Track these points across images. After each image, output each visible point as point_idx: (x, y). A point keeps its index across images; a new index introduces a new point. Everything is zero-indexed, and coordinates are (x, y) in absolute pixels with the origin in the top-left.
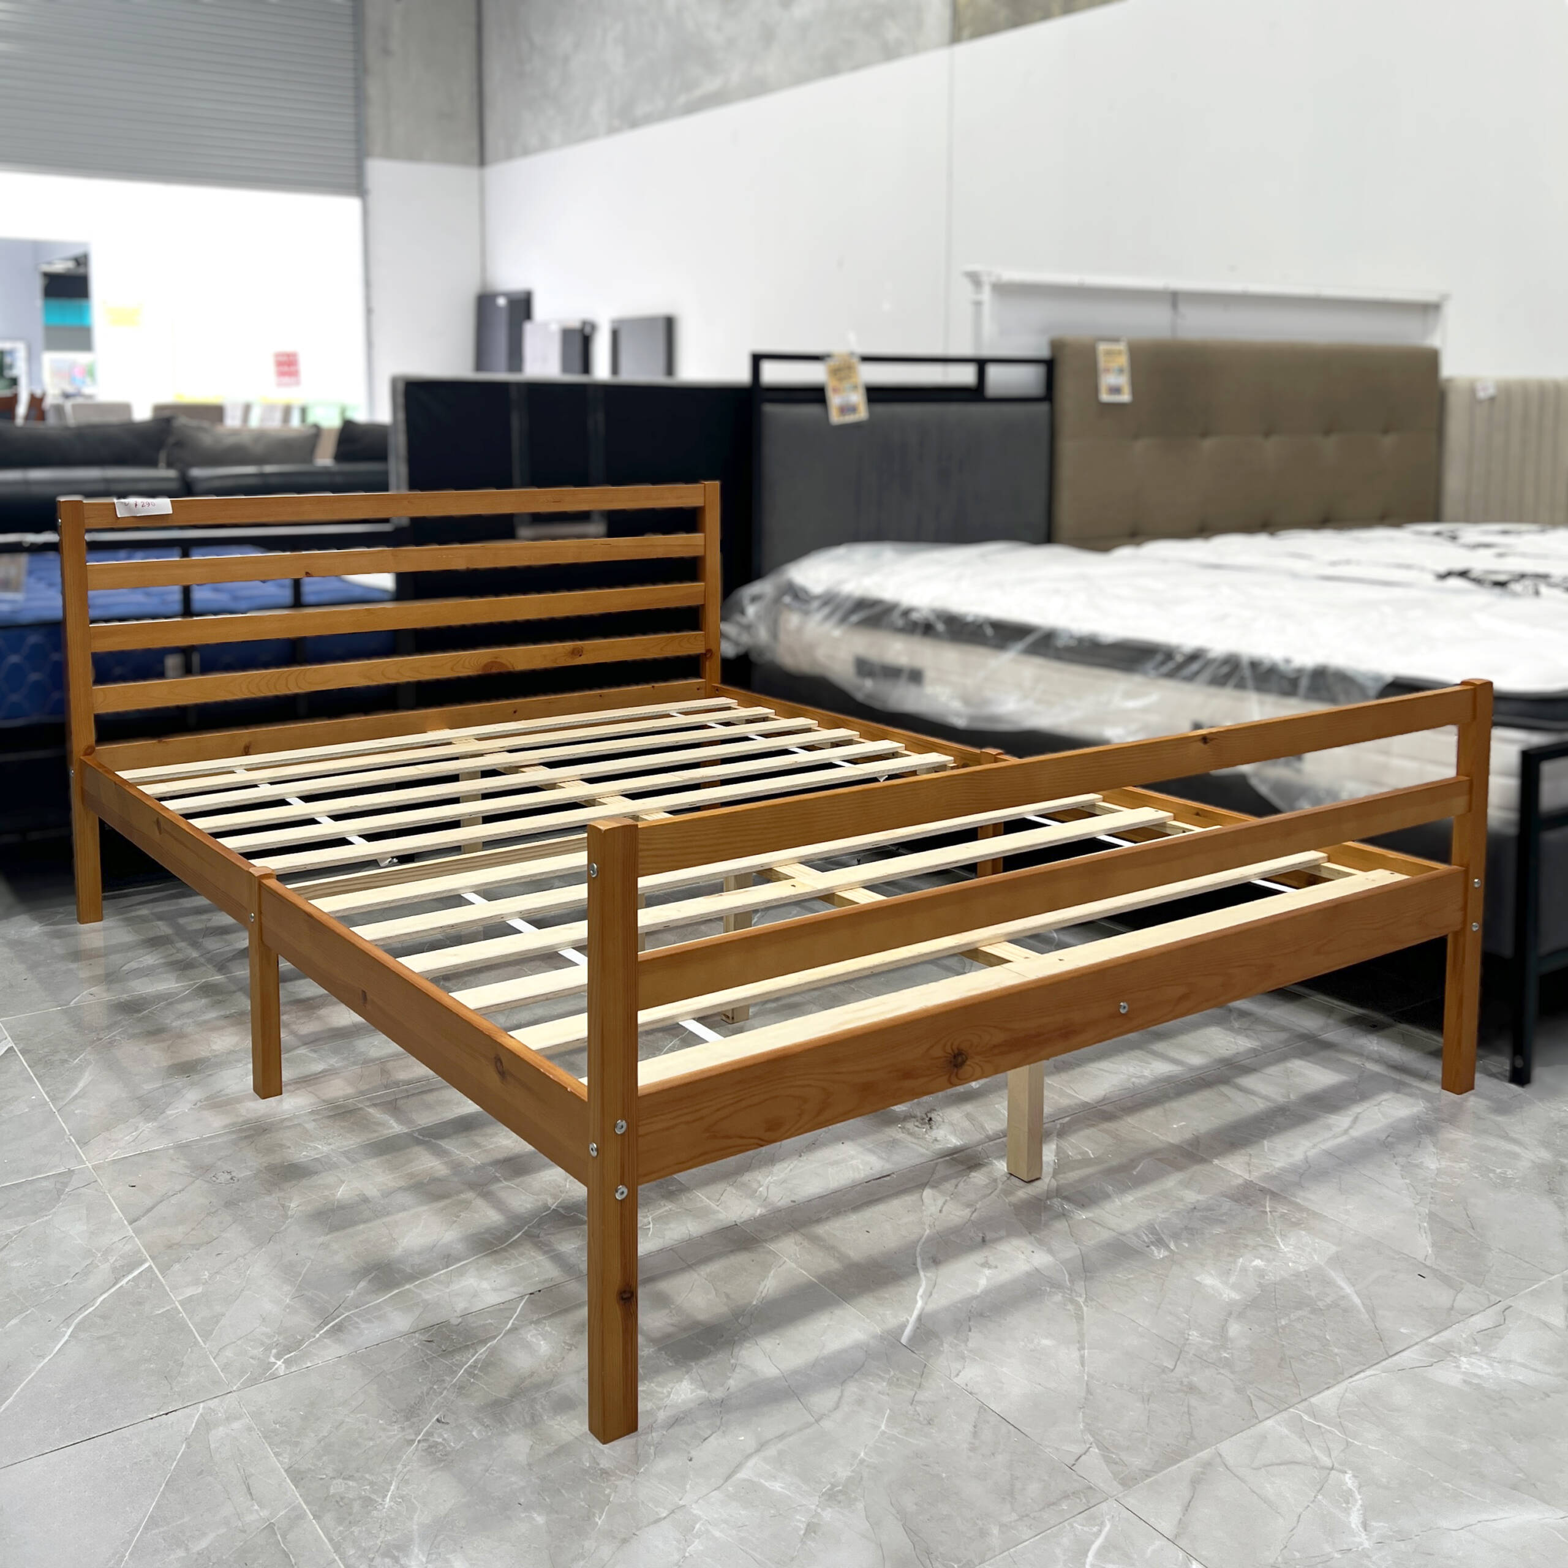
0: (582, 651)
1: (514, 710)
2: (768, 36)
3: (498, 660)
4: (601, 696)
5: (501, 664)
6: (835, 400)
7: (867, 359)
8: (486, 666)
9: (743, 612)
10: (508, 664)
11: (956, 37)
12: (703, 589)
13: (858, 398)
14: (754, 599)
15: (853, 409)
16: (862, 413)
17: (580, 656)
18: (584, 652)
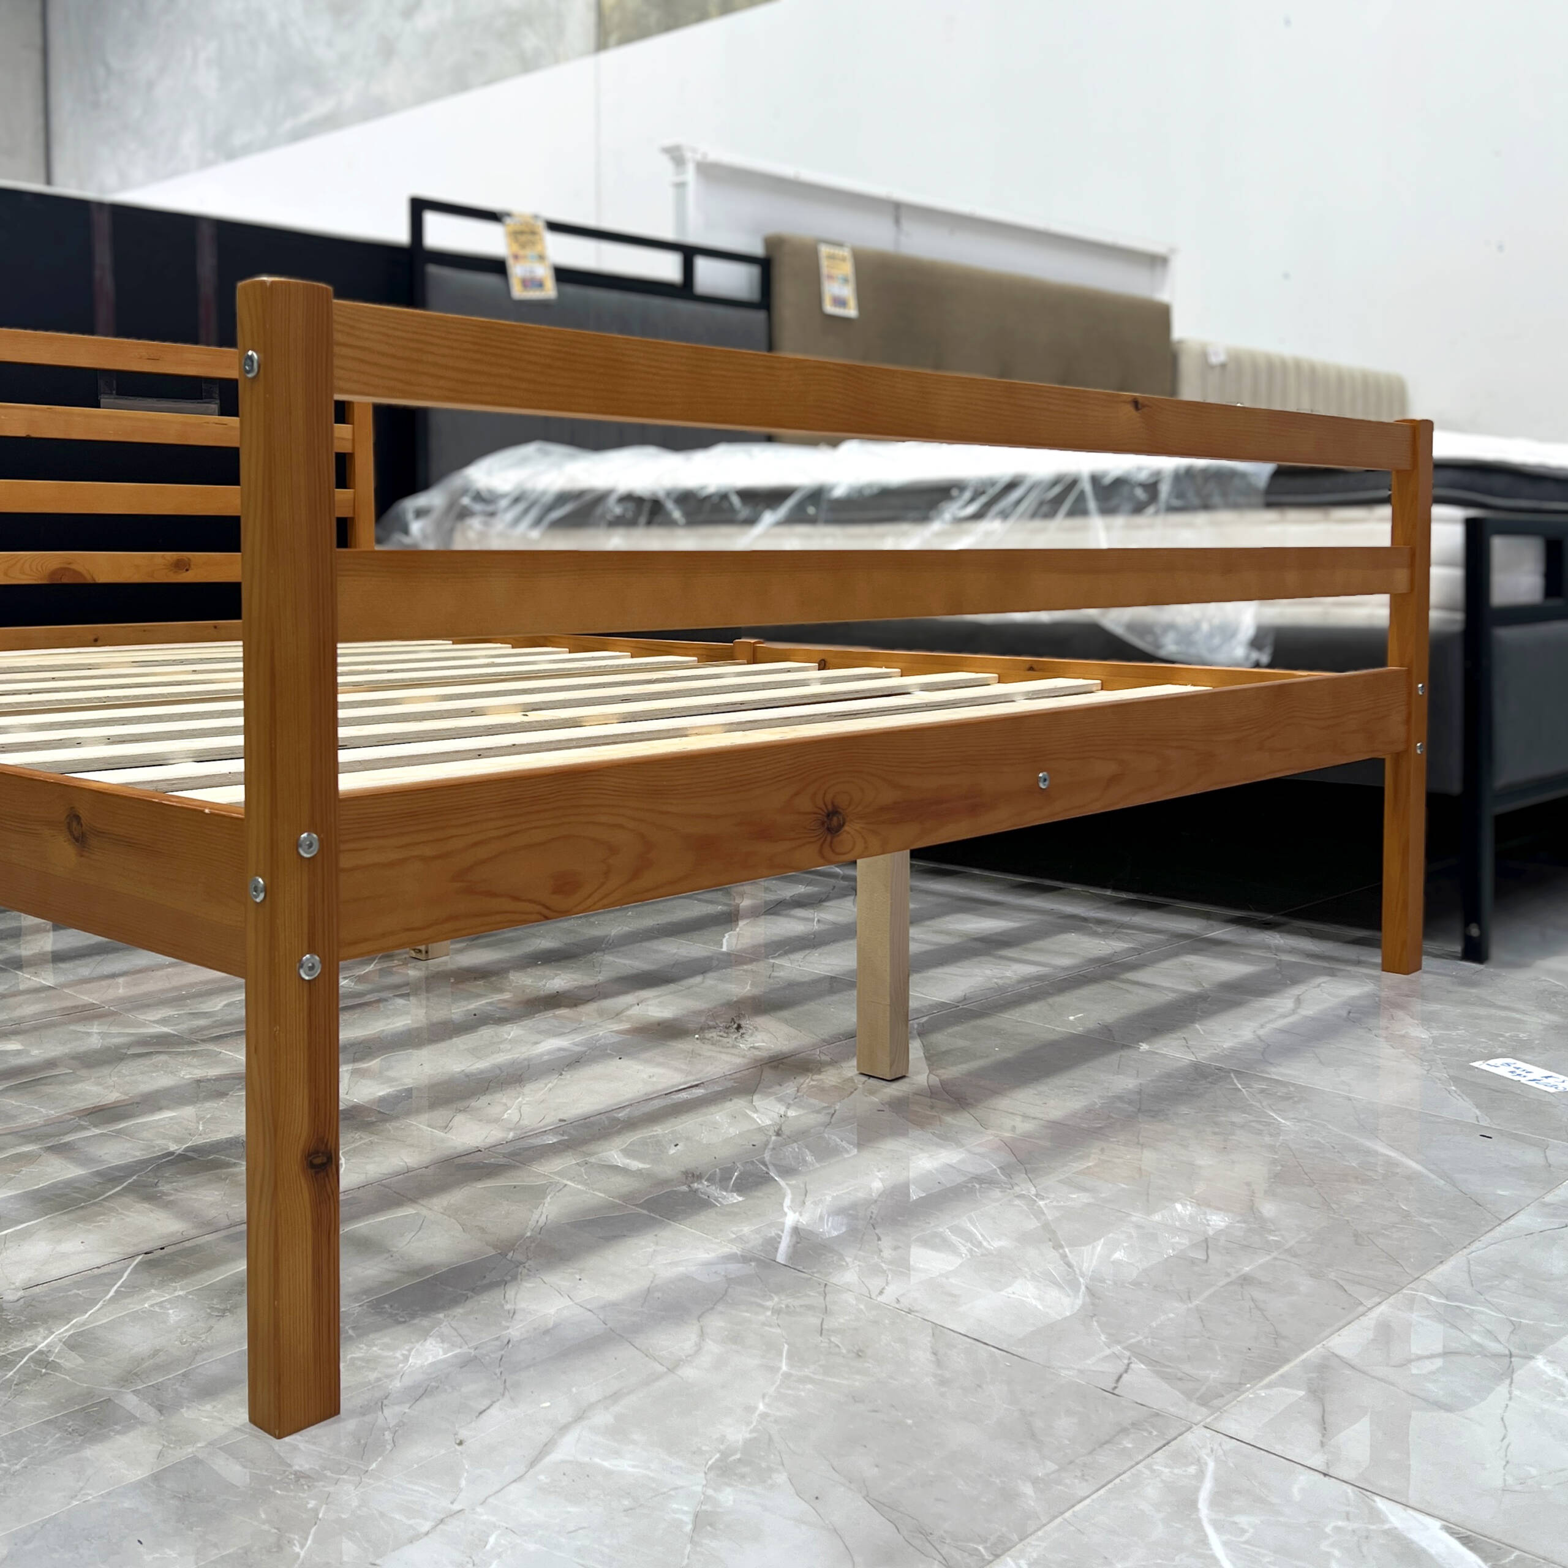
0: (189, 565)
1: (95, 637)
2: (387, 50)
3: (72, 567)
4: (215, 627)
5: (75, 572)
6: (517, 271)
7: (555, 227)
8: (54, 573)
9: (406, 531)
10: (84, 572)
11: (601, 45)
12: (352, 496)
13: (544, 272)
14: (420, 513)
15: (540, 285)
16: (550, 291)
17: (187, 570)
18: (192, 566)
